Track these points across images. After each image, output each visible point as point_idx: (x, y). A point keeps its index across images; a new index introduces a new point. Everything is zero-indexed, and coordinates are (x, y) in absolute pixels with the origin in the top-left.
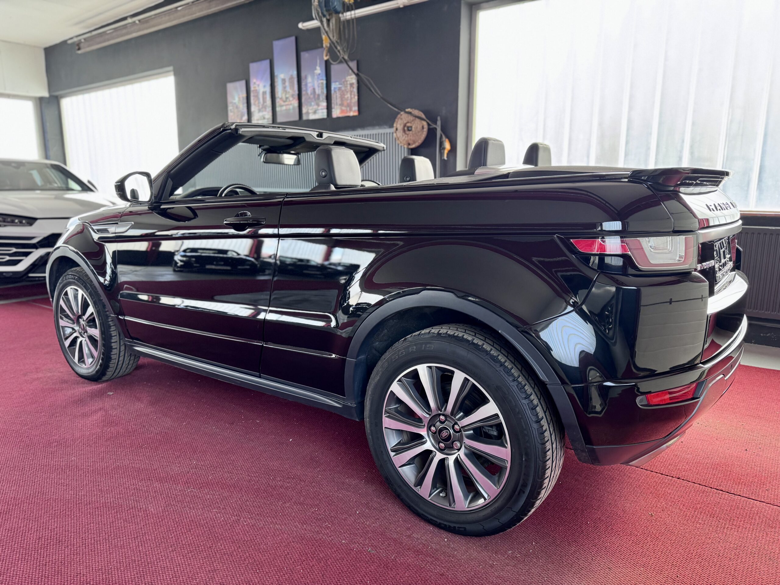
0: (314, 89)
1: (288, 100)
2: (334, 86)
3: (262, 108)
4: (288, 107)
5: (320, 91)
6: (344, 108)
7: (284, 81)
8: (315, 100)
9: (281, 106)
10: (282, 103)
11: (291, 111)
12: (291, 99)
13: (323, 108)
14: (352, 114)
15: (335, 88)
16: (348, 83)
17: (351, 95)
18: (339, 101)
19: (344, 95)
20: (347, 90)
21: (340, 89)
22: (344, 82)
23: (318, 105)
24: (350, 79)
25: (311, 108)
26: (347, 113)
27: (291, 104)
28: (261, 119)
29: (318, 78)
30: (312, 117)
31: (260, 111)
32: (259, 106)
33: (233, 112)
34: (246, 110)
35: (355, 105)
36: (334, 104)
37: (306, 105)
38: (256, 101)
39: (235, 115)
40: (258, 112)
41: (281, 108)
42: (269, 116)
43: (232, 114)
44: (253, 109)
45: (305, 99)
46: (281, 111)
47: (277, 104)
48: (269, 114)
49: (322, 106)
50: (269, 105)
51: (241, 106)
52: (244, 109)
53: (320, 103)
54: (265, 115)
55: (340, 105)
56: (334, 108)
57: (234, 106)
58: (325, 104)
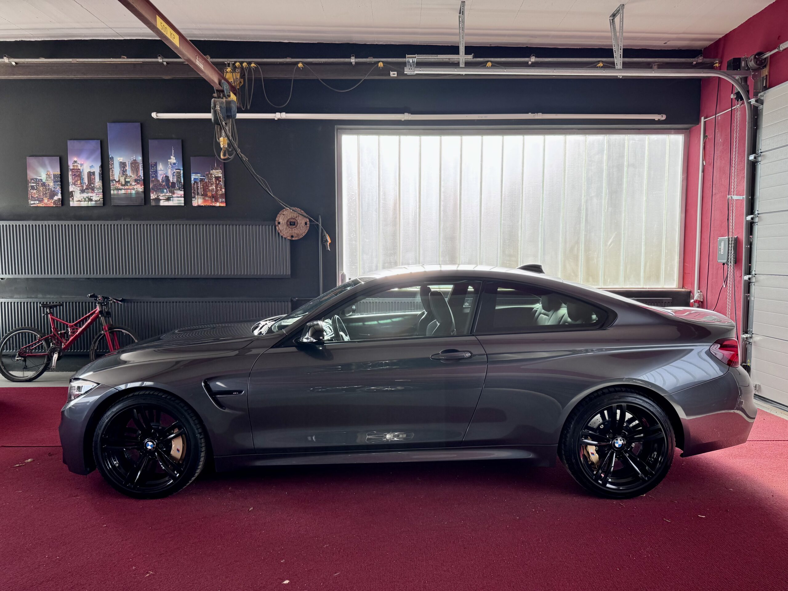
0: (167, 178)
1: (129, 184)
2: (193, 177)
3: (86, 189)
4: (129, 190)
5: (176, 179)
7: (123, 165)
8: (168, 188)
9: (118, 189)
10: (120, 187)
11: (134, 196)
12: (134, 184)
13: (179, 196)
14: (218, 204)
15: (194, 179)
16: (213, 176)
17: (216, 187)
18: (201, 192)
19: (206, 185)
20: (212, 183)
21: (202, 180)
22: (207, 175)
23: (173, 193)
24: (215, 173)
25: (161, 195)
26: (211, 203)
27: (134, 189)
29: (172, 167)
30: (162, 203)
31: (82, 191)
32: (83, 186)
33: (36, 190)
34: (60, 189)
35: (222, 197)
36: (194, 193)
37: (156, 191)
38: (77, 181)
39: (40, 193)
40: (80, 193)
41: (119, 191)
42: (98, 199)
43: (35, 191)
44: (71, 189)
45: (154, 185)
46: (118, 194)
47: (112, 187)
48: (98, 196)
49: (178, 194)
50: (98, 187)
51: (52, 184)
52: (56, 188)
53: (175, 191)
54: (92, 197)
55: (202, 195)
56: (194, 197)
57: (39, 183)
58: (182, 193)
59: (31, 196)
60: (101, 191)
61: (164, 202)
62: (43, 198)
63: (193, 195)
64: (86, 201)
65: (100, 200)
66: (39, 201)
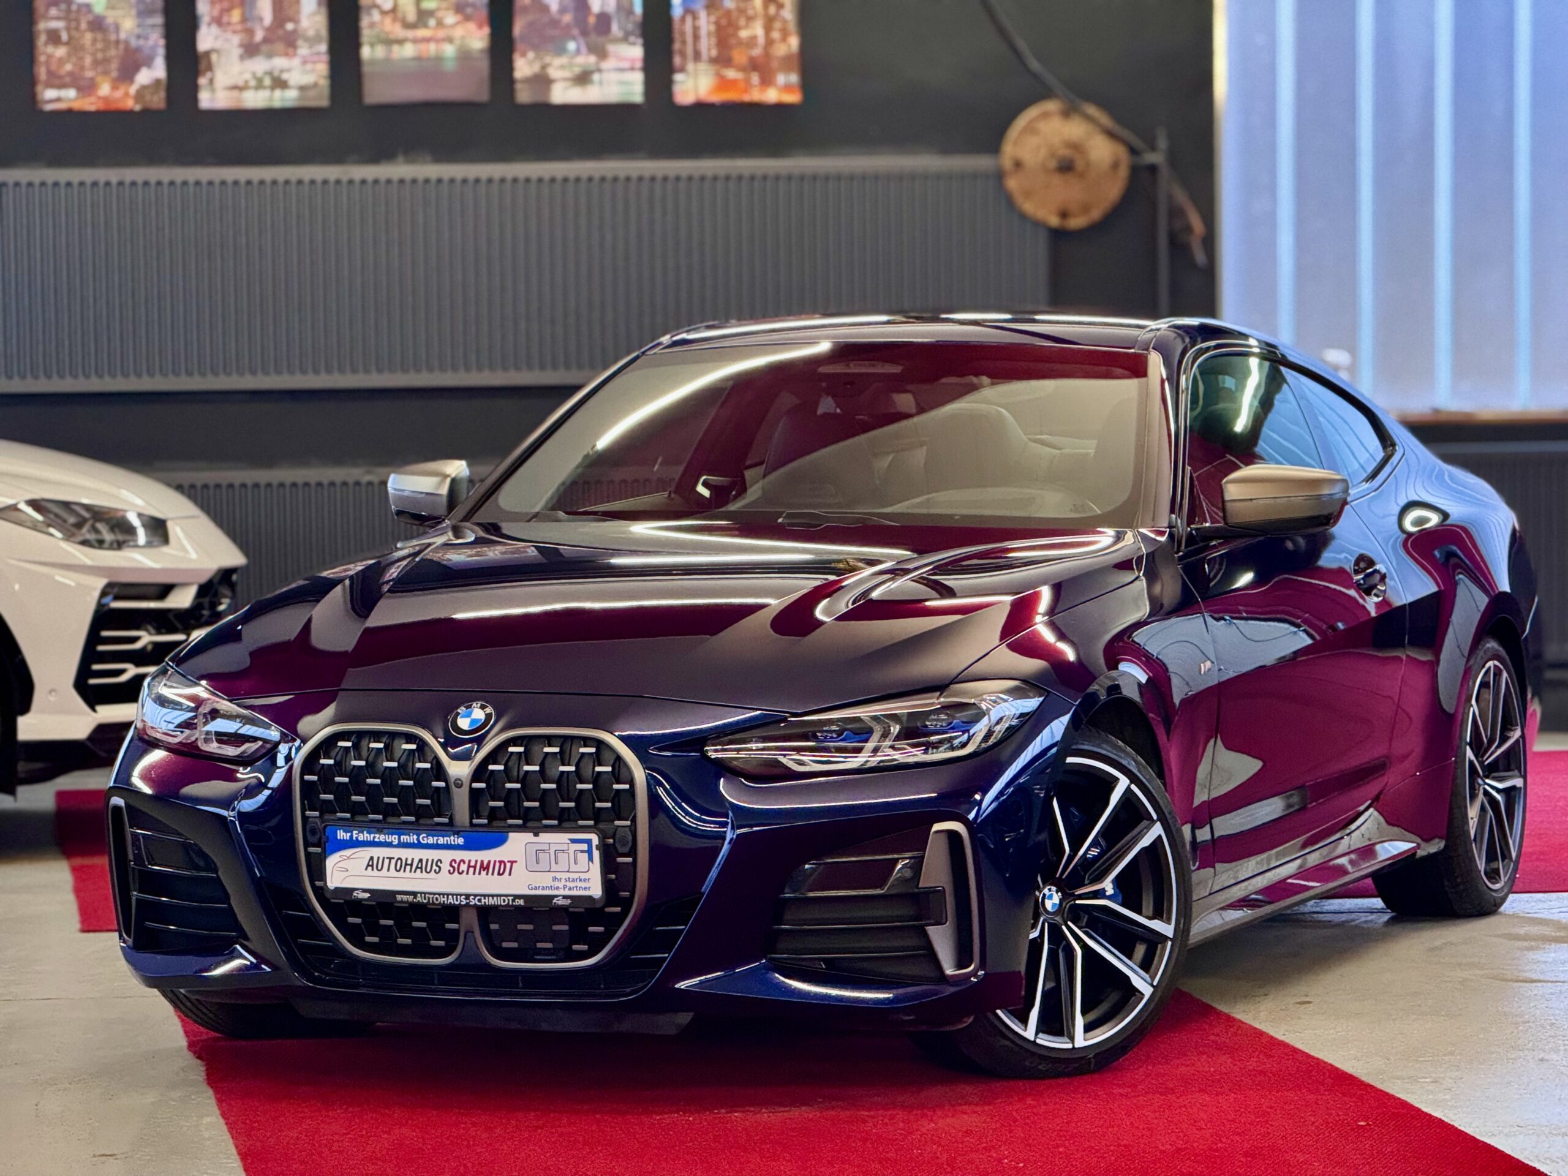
1: (432, 22)
3: (266, 40)
4: (432, 48)
6: (731, 74)
8: (584, 33)
9: (389, 42)
10: (398, 31)
11: (450, 66)
12: (450, 19)
13: (626, 65)
14: (772, 96)
17: (768, 28)
18: (708, 46)
19: (730, 23)
20: (750, 12)
21: (713, 4)
23: (602, 54)
25: (558, 61)
26: (746, 91)
27: (450, 40)
28: (259, 86)
30: (562, 94)
31: (250, 50)
32: (250, 32)
33: (67, 44)
34: (162, 42)
35: (787, 69)
36: (683, 54)
37: (536, 48)
38: (229, 10)
39: (81, 59)
40: (242, 58)
41: (390, 51)
42: (308, 79)
43: (60, 52)
44: (206, 39)
45: (531, 25)
46: (388, 60)
47: (366, 34)
48: (309, 66)
49: (621, 59)
50: (311, 33)
51: (128, 24)
52: (146, 38)
53: (611, 48)
54: (288, 70)
55: (713, 61)
56: (682, 70)
57: (78, 21)
58: (635, 52)
59: (50, 73)
60: (323, 47)
61: (566, 88)
62: (92, 79)
63: (677, 60)
64: (264, 88)
65: (316, 85)
66: (79, 89)
